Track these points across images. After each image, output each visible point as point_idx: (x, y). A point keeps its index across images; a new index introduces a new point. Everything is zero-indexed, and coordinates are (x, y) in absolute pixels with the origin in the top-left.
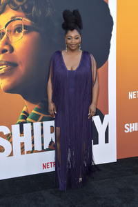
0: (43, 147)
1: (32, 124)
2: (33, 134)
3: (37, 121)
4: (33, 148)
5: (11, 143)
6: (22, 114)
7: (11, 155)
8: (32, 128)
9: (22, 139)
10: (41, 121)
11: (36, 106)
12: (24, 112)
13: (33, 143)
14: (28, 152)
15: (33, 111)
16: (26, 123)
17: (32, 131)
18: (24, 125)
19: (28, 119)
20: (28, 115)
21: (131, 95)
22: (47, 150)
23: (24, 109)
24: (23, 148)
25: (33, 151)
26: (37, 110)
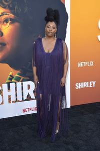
0: (23, 98)
1: (16, 84)
2: (16, 90)
3: (19, 81)
4: (16, 99)
5: (2, 96)
6: (9, 77)
7: (2, 103)
8: (16, 86)
9: (9, 93)
10: (22, 81)
11: (18, 72)
12: (11, 76)
13: (16, 96)
14: (13, 102)
15: (16, 75)
16: (12, 82)
17: (16, 88)
18: (11, 84)
19: (13, 80)
20: (13, 78)
21: (80, 65)
22: (26, 100)
23: (11, 74)
24: (10, 99)
25: (16, 101)
26: (19, 74)
